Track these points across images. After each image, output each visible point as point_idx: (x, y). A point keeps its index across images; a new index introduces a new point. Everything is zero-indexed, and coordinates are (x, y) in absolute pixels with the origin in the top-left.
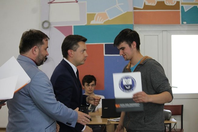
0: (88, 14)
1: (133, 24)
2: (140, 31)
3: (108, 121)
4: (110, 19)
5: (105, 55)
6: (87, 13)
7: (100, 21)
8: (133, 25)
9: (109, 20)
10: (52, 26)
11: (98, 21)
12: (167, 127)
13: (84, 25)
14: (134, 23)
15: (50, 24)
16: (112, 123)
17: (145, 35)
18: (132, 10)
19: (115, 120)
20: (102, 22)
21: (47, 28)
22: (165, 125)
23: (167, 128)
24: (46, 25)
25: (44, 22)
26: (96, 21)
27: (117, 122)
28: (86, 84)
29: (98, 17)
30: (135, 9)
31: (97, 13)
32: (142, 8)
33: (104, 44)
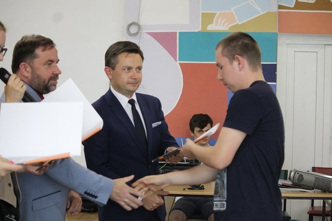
0: (202, 13)
1: (277, 31)
2: (287, 44)
4: (239, 24)
7: (223, 25)
8: (277, 34)
10: (144, 31)
11: (220, 25)
12: (328, 204)
13: (196, 31)
14: (279, 32)
15: (140, 28)
17: (295, 52)
18: (275, 9)
20: (226, 27)
21: (136, 34)
22: (325, 200)
23: (326, 205)
24: (134, 30)
25: (130, 25)
26: (216, 25)
28: (197, 129)
30: (280, 7)
31: (218, 13)
32: (293, 6)
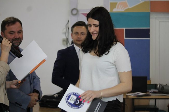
1: (150, 11)
2: (156, 18)
3: (127, 95)
5: (125, 38)
6: (110, 2)
7: (122, 9)
8: (150, 13)
9: (129, 8)
10: (80, 13)
11: (120, 9)
15: (78, 11)
16: (129, 97)
17: (160, 22)
19: (132, 94)
25: (73, 10)
27: (134, 96)
29: (120, 5)
31: (119, 2)
33: (124, 29)
